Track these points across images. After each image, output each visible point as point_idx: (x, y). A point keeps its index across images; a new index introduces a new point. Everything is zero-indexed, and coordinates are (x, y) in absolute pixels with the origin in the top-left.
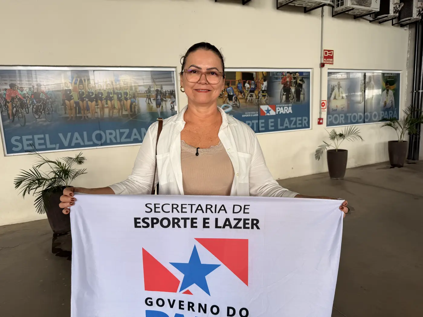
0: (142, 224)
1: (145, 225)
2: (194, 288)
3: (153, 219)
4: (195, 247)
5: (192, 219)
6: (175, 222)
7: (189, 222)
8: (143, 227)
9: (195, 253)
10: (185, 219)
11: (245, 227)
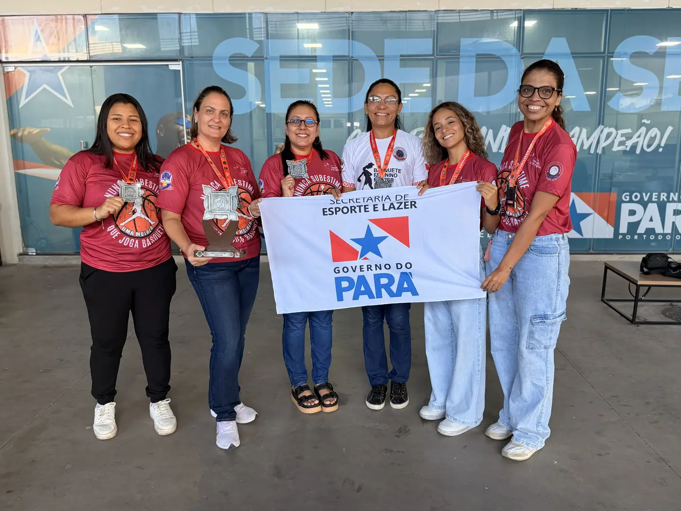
0: (329, 212)
1: (331, 213)
2: (370, 255)
3: (336, 208)
4: (368, 226)
5: (365, 206)
6: (353, 209)
7: (363, 208)
8: (329, 214)
9: (369, 230)
10: (360, 207)
11: (405, 208)
